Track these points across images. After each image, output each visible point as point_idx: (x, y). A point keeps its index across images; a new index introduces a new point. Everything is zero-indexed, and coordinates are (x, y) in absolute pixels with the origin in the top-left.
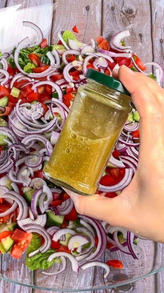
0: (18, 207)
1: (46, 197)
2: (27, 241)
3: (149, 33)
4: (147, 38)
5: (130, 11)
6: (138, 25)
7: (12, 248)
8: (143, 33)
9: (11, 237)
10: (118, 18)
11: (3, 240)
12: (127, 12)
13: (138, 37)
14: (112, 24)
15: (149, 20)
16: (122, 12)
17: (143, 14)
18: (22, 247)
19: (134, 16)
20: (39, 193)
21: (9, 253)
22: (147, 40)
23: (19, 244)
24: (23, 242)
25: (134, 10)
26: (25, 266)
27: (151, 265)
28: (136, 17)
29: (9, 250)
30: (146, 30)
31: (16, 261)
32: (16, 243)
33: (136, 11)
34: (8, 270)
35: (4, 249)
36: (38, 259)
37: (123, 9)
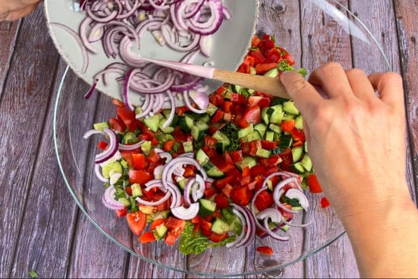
0: (171, 195)
1: (199, 186)
2: (180, 228)
3: (298, 28)
4: (296, 35)
5: (279, 8)
6: (288, 21)
7: (166, 235)
8: (293, 29)
9: (165, 225)
10: (268, 14)
11: (157, 227)
12: (276, 8)
13: (287, 32)
14: (262, 20)
15: (298, 16)
16: (272, 8)
17: (292, 11)
18: (176, 234)
19: (283, 13)
20: (192, 181)
21: (163, 240)
22: (296, 36)
23: (173, 231)
24: (176, 230)
25: (284, 7)
26: (178, 252)
27: (300, 251)
28: (286, 13)
29: (163, 237)
30: (295, 26)
31: (170, 248)
32: (169, 230)
33: (286, 8)
34: (162, 256)
35: (159, 236)
36: (191, 245)
37: (273, 6)
